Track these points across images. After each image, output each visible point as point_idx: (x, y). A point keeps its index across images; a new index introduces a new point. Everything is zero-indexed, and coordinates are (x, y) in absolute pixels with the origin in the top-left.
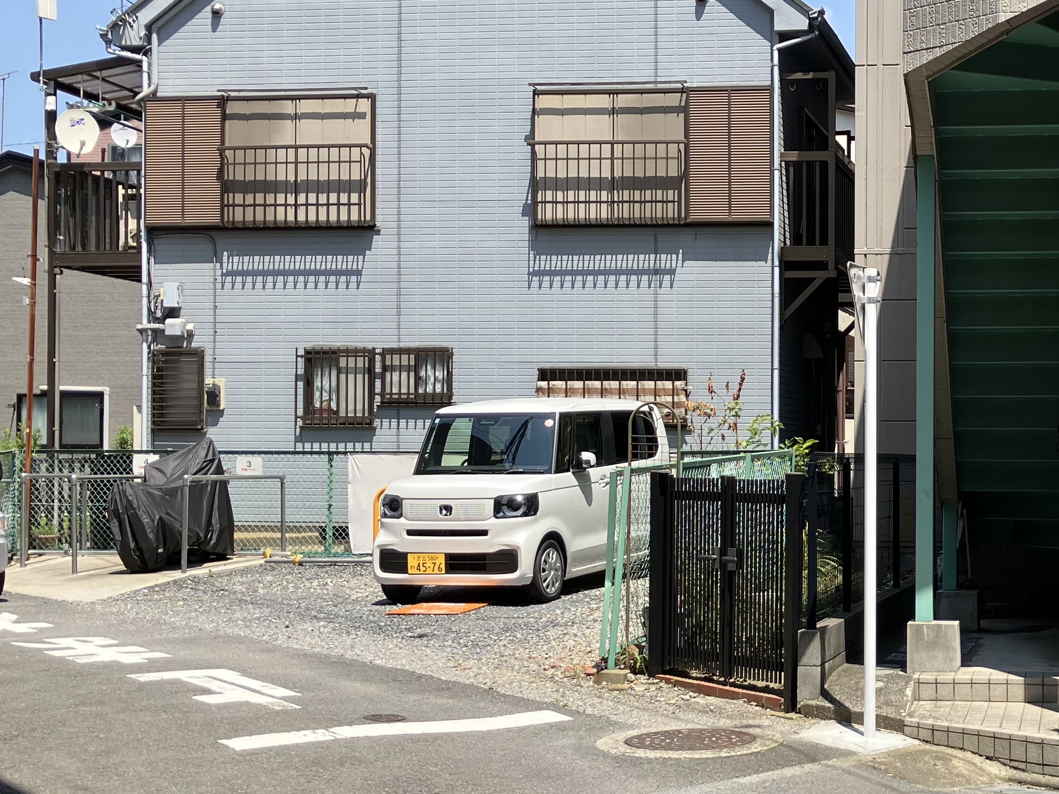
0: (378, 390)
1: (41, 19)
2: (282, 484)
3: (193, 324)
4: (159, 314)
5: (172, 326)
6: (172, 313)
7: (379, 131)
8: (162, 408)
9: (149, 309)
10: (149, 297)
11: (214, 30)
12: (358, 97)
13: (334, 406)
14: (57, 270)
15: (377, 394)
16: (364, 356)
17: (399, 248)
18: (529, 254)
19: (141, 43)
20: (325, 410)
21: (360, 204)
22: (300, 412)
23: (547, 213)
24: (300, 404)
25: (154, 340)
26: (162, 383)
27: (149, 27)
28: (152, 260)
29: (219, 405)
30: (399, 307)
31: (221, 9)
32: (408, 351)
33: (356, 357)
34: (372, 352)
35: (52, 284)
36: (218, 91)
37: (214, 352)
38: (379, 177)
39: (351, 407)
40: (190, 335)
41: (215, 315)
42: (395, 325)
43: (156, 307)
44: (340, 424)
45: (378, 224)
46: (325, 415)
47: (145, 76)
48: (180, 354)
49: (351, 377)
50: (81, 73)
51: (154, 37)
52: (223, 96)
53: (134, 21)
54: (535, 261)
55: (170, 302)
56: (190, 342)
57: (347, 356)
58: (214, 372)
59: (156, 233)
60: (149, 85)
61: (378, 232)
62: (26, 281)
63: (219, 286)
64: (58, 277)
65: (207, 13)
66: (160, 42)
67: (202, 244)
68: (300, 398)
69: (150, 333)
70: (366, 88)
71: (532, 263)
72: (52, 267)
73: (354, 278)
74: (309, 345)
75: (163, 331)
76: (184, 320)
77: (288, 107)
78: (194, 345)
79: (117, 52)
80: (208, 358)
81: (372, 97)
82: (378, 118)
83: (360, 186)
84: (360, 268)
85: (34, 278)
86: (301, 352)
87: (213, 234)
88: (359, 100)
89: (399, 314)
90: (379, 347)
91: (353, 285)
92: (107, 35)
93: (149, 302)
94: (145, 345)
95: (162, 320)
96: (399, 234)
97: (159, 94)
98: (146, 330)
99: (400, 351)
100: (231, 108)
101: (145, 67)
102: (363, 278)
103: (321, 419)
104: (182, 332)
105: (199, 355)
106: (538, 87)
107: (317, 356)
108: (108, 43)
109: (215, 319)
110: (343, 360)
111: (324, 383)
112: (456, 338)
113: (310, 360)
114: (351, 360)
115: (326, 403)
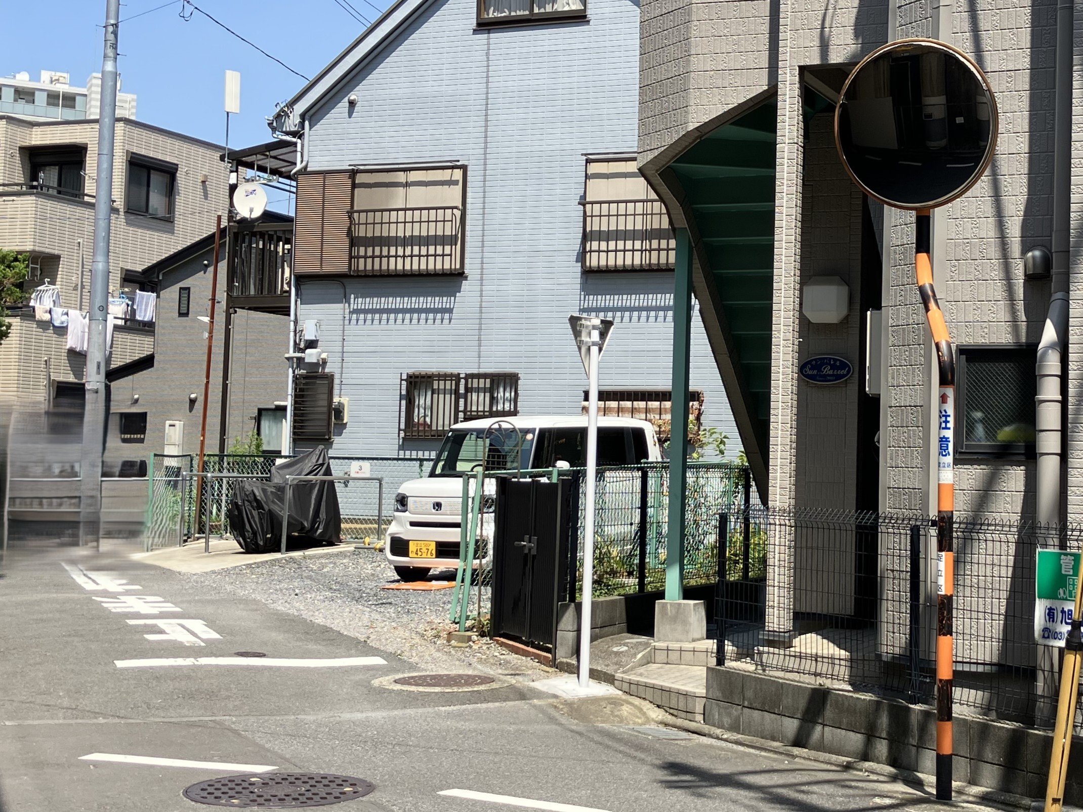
0: (461, 408)
1: (228, 113)
2: (380, 484)
3: (326, 354)
4: (302, 345)
5: (310, 355)
6: (312, 344)
7: (469, 195)
8: (302, 421)
9: (295, 341)
10: (295, 331)
11: (350, 116)
12: (453, 168)
13: (428, 420)
14: (231, 310)
15: (461, 411)
16: (451, 380)
17: (482, 291)
18: (580, 295)
19: (296, 129)
20: (422, 424)
21: (451, 255)
22: (403, 426)
23: (593, 261)
24: (403, 420)
25: (298, 366)
26: (303, 401)
27: (303, 116)
28: (299, 302)
29: (343, 420)
30: (479, 340)
31: (354, 100)
32: (485, 376)
33: (445, 380)
34: (457, 377)
35: (228, 322)
36: (350, 165)
37: (341, 376)
38: (468, 233)
39: (440, 422)
40: (325, 362)
41: (343, 346)
42: (476, 354)
43: (300, 340)
44: (432, 436)
45: (466, 271)
46: (421, 428)
47: (299, 154)
48: (316, 377)
49: (441, 396)
50: (256, 154)
51: (307, 123)
52: (353, 169)
53: (291, 112)
54: (584, 300)
55: (309, 335)
56: (324, 368)
57: (439, 380)
58: (340, 392)
59: (302, 280)
60: (302, 161)
61: (466, 278)
62: (206, 319)
63: (347, 322)
64: (232, 315)
65: (344, 103)
66: (310, 128)
67: (335, 289)
68: (403, 414)
69: (295, 359)
70: (458, 161)
71: (582, 302)
72: (228, 308)
73: (447, 316)
74: (411, 371)
75: (304, 358)
76: (320, 350)
77: (401, 177)
78: (327, 370)
79: (280, 137)
80: (337, 381)
81: (464, 168)
82: (469, 184)
83: (451, 240)
84: (452, 307)
85: (212, 317)
86: (404, 377)
87: (344, 280)
88: (455, 170)
90: (463, 372)
91: (446, 321)
92: (272, 123)
93: (295, 335)
94: (291, 370)
95: (303, 351)
96: (482, 279)
97: (309, 169)
98: (292, 358)
99: (478, 376)
100: (360, 179)
101: (299, 148)
102: (454, 316)
103: (418, 431)
104: (318, 360)
105: (330, 378)
106: (591, 157)
107: (416, 380)
108: (274, 130)
109: (343, 349)
110: (436, 383)
111: (422, 402)
112: (523, 365)
113: (411, 383)
114: (442, 383)
115: (423, 418)
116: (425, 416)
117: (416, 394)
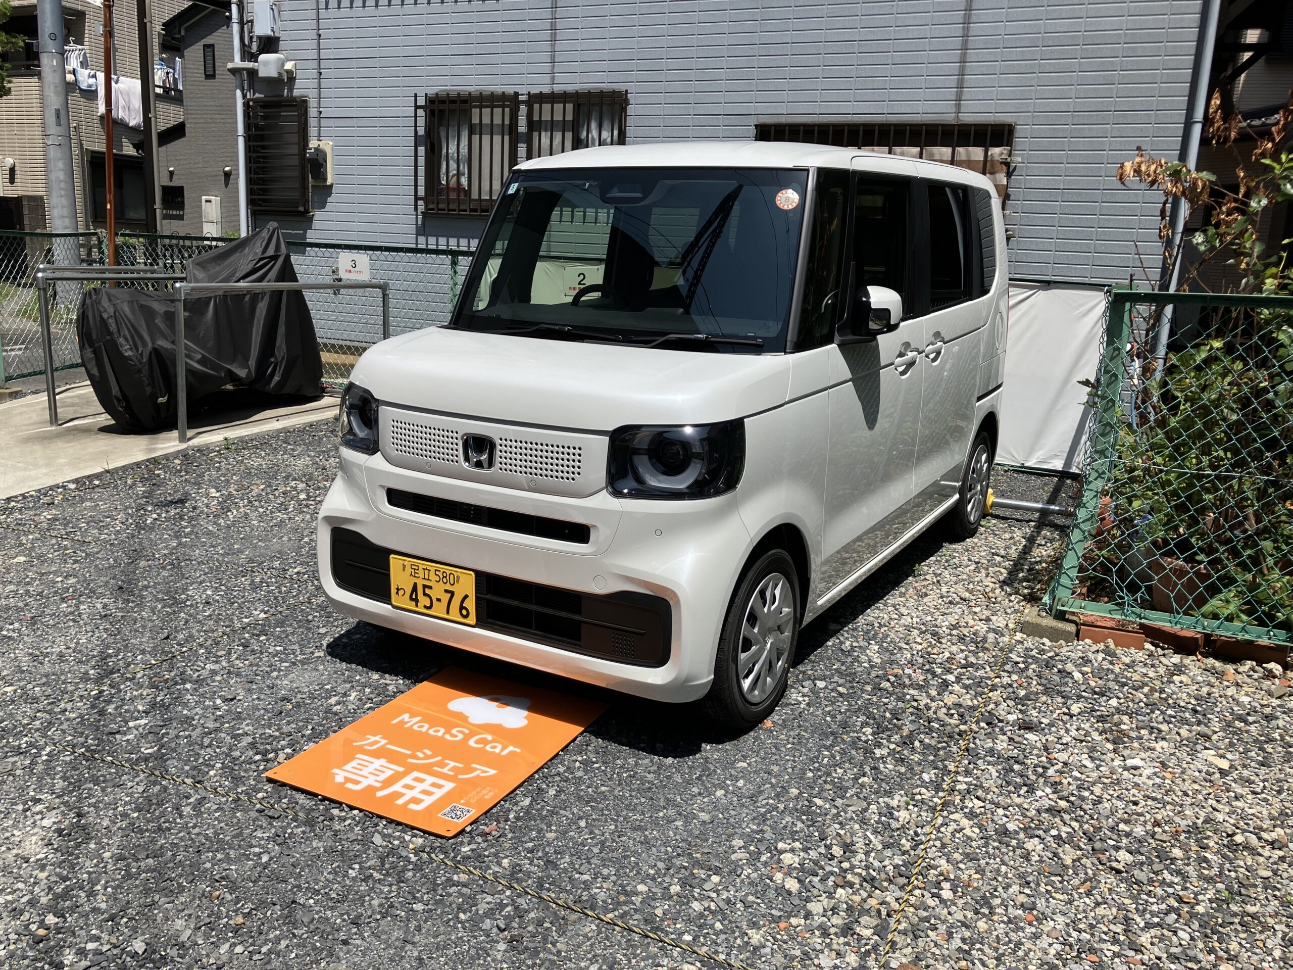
2: (385, 296)
3: (293, 62)
4: (254, 48)
5: (266, 63)
6: (269, 44)
8: (264, 181)
9: (242, 41)
10: (241, 23)
16: (503, 107)
22: (421, 192)
24: (421, 181)
25: (250, 85)
29: (326, 179)
30: (553, 28)
32: (563, 97)
33: (492, 107)
34: (514, 101)
37: (319, 102)
39: (485, 184)
40: (291, 78)
41: (319, 49)
42: (546, 57)
43: (251, 38)
44: (472, 210)
48: (280, 105)
49: (486, 139)
55: (263, 29)
56: (291, 90)
57: (481, 107)
58: (319, 131)
63: (322, 4)
68: (422, 170)
69: (244, 73)
74: (432, 91)
75: (257, 71)
76: (281, 56)
78: (296, 93)
80: (313, 112)
86: (421, 101)
89: (554, 39)
90: (523, 91)
93: (242, 31)
94: (239, 93)
95: (256, 57)
98: (239, 70)
99: (553, 98)
104: (280, 73)
105: (301, 105)
107: (442, 107)
109: (319, 54)
110: (475, 112)
111: (453, 149)
112: (634, 76)
113: (432, 113)
114: (486, 111)
115: (455, 179)
116: (459, 174)
117: (443, 134)
